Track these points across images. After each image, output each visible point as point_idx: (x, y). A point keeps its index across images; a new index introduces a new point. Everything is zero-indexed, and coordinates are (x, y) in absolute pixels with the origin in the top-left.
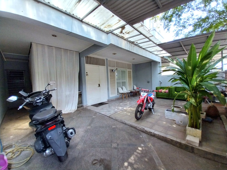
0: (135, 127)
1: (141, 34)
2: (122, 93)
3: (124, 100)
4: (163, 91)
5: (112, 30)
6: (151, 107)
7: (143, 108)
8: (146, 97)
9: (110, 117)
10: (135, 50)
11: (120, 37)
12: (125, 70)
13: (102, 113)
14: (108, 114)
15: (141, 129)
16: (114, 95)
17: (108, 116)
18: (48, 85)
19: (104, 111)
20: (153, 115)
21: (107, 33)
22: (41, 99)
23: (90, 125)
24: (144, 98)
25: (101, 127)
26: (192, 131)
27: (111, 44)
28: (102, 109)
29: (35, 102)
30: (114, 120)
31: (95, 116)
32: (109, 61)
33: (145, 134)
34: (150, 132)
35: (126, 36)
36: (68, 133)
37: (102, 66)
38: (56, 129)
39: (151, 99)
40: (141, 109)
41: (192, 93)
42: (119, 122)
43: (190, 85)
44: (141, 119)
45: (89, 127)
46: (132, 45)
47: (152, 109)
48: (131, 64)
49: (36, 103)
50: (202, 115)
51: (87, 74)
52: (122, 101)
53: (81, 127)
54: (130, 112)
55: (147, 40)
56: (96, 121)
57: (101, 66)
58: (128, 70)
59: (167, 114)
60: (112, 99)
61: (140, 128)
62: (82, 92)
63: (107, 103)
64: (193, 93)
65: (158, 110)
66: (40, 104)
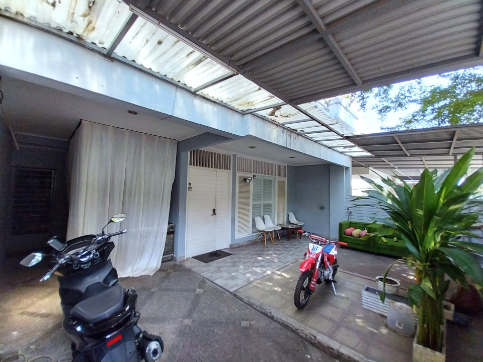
0: (294, 329)
1: (313, 119)
2: (263, 231)
3: (267, 247)
4: (356, 232)
5: (253, 109)
6: (331, 278)
7: (313, 282)
8: (321, 255)
9: (235, 295)
10: (298, 145)
11: (270, 122)
12: (272, 179)
13: (217, 282)
14: (232, 286)
15: (308, 337)
16: (244, 234)
17: (231, 293)
18: (109, 223)
19: (222, 277)
20: (335, 298)
21: (243, 113)
22: (91, 253)
23: (189, 315)
24: (314, 257)
25: (215, 323)
26: (426, 355)
27: (249, 137)
28: (219, 270)
29: (76, 262)
30: (246, 303)
31: (202, 291)
32: (240, 159)
33: (317, 350)
34: (329, 348)
35: (281, 121)
36: (147, 351)
37: (223, 170)
38: (123, 343)
39: (330, 258)
40: (309, 285)
41: (425, 265)
42: (257, 310)
43: (420, 248)
44: (307, 307)
45: (187, 322)
46: (292, 135)
47: (333, 283)
48: (286, 165)
49: (78, 264)
50: (447, 313)
51: (190, 186)
52: (263, 251)
53: (171, 319)
54: (280, 286)
55: (324, 128)
56: (203, 305)
57: (221, 170)
58: (278, 178)
59: (367, 298)
60: (240, 243)
61: (306, 335)
62: (175, 226)
63: (228, 254)
64: (427, 266)
65: (345, 282)
66: (85, 267)
